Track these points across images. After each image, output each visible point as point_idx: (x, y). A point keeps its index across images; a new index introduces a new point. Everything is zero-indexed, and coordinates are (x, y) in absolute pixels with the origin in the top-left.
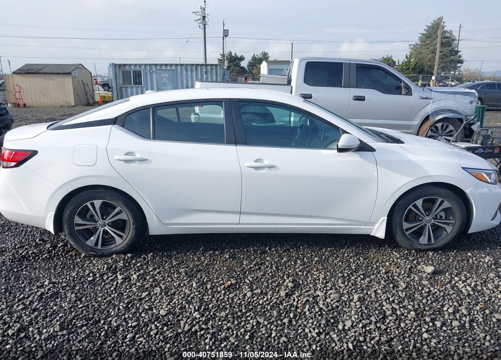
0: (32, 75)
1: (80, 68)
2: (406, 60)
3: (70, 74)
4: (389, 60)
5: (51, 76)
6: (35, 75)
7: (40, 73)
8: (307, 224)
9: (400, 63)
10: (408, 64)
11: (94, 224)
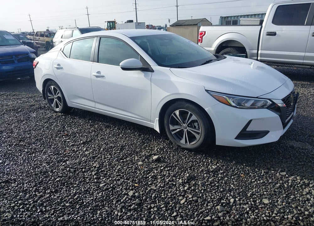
0: (178, 26)
1: (204, 21)
3: (197, 24)
5: (187, 26)
6: (180, 26)
7: (182, 25)
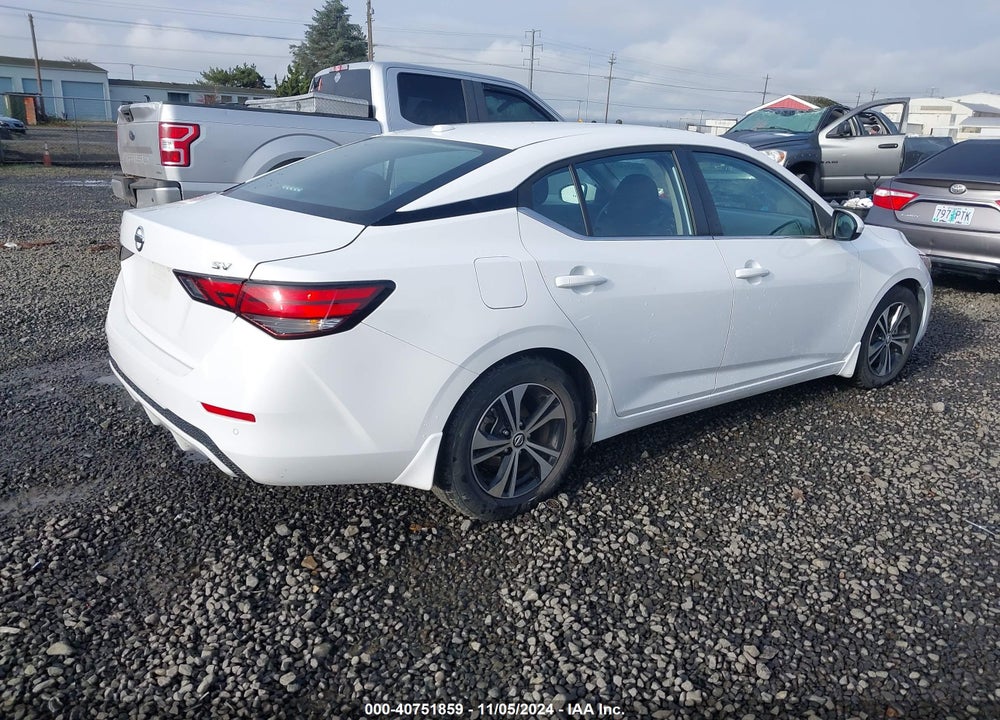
2: (290, 76)
4: (249, 74)
8: (787, 372)
9: (280, 82)
10: (294, 85)
11: (506, 442)
